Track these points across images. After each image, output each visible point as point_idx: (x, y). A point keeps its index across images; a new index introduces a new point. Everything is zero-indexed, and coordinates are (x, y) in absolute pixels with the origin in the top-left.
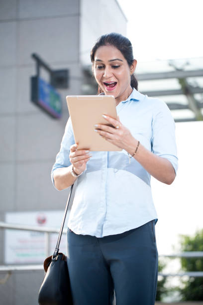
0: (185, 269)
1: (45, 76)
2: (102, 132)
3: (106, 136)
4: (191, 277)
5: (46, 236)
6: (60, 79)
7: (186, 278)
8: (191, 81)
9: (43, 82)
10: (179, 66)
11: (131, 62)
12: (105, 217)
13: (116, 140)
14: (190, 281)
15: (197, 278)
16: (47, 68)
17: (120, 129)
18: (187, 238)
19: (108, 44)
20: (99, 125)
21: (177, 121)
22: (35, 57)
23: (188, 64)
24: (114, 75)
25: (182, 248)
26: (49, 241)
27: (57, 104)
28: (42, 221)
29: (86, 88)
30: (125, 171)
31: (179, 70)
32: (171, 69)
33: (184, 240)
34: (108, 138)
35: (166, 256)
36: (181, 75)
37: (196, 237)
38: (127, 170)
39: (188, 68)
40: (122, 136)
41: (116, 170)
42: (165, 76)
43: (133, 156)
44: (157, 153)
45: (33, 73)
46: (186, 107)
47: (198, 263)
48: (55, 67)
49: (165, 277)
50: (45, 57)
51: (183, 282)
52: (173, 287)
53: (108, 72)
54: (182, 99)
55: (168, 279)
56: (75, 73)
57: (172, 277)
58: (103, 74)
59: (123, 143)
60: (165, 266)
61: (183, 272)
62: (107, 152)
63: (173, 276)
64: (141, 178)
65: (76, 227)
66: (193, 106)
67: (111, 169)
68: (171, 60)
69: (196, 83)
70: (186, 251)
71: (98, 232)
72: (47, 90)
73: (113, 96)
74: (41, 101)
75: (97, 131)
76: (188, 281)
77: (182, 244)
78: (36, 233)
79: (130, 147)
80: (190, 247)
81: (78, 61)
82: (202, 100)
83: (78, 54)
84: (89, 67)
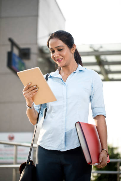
0: (95, 169)
1: (16, 52)
4: (98, 174)
5: (14, 147)
6: (25, 54)
7: (95, 174)
8: (103, 57)
9: (15, 55)
10: (96, 49)
15: (102, 174)
16: (17, 47)
22: (10, 40)
23: (101, 47)
24: (60, 55)
28: (11, 138)
29: (40, 60)
31: (96, 51)
32: (91, 50)
36: (97, 54)
39: (101, 50)
45: (9, 49)
48: (22, 46)
50: (16, 40)
51: (94, 177)
54: (97, 68)
56: (34, 50)
61: (94, 171)
66: (103, 72)
68: (91, 45)
69: (106, 59)
72: (17, 60)
74: (13, 67)
76: (97, 176)
81: (36, 43)
82: (109, 69)
83: (36, 39)
84: (43, 47)
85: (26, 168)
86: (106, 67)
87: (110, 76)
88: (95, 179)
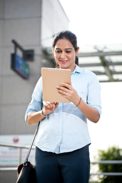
0: (101, 171)
1: (20, 53)
2: (60, 91)
3: (63, 94)
4: (105, 176)
5: (19, 150)
6: (29, 55)
7: (102, 176)
8: (107, 58)
9: (18, 57)
10: (100, 49)
11: (76, 49)
12: (61, 142)
13: (69, 96)
14: (104, 178)
15: (108, 176)
16: (21, 49)
17: (71, 90)
18: (103, 152)
19: (64, 38)
20: (59, 87)
21: (100, 82)
22: (14, 42)
23: (105, 48)
24: (67, 57)
25: (100, 158)
26: (21, 153)
27: (27, 70)
28: (16, 141)
29: (44, 61)
30: (73, 115)
31: (100, 52)
32: (95, 51)
33: (101, 154)
34: (63, 95)
36: (101, 54)
37: (108, 152)
38: (74, 114)
39: (105, 50)
40: (72, 94)
41: (67, 113)
42: (92, 55)
43: (77, 106)
44: (90, 104)
45: (13, 51)
46: (104, 74)
47: (110, 168)
48: (26, 48)
50: (19, 42)
51: (100, 179)
52: (94, 182)
53: (63, 55)
54: (102, 69)
56: (38, 52)
57: (93, 175)
58: (60, 56)
59: (73, 98)
61: (100, 173)
62: (62, 103)
63: (95, 175)
64: (82, 119)
65: (42, 146)
66: (108, 73)
67: (65, 113)
68: (95, 46)
69: (110, 59)
70: (102, 160)
71: (57, 150)
72: (21, 62)
73: (70, 70)
74: (17, 69)
75: (57, 90)
76: (103, 178)
77: (100, 156)
78: (12, 148)
79: (76, 101)
80: (105, 158)
81: (40, 45)
82: (114, 69)
83: (40, 40)
84: (46, 48)
85: (23, 169)
86: (111, 68)
87: (115, 77)
88: (102, 181)
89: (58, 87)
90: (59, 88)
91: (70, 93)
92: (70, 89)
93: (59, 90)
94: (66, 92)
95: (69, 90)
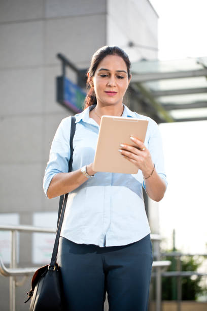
1: (71, 76)
9: (69, 82)
16: (73, 67)
17: (145, 151)
20: (126, 146)
22: (60, 57)
34: (131, 159)
35: (200, 256)
45: (59, 73)
49: (200, 277)
55: (203, 278)
60: (199, 265)
71: (101, 242)
72: (73, 90)
74: (67, 102)
75: (121, 151)
89: (123, 146)
90: (125, 148)
91: (143, 156)
92: (144, 149)
93: (124, 151)
94: (136, 154)
95: (142, 150)
